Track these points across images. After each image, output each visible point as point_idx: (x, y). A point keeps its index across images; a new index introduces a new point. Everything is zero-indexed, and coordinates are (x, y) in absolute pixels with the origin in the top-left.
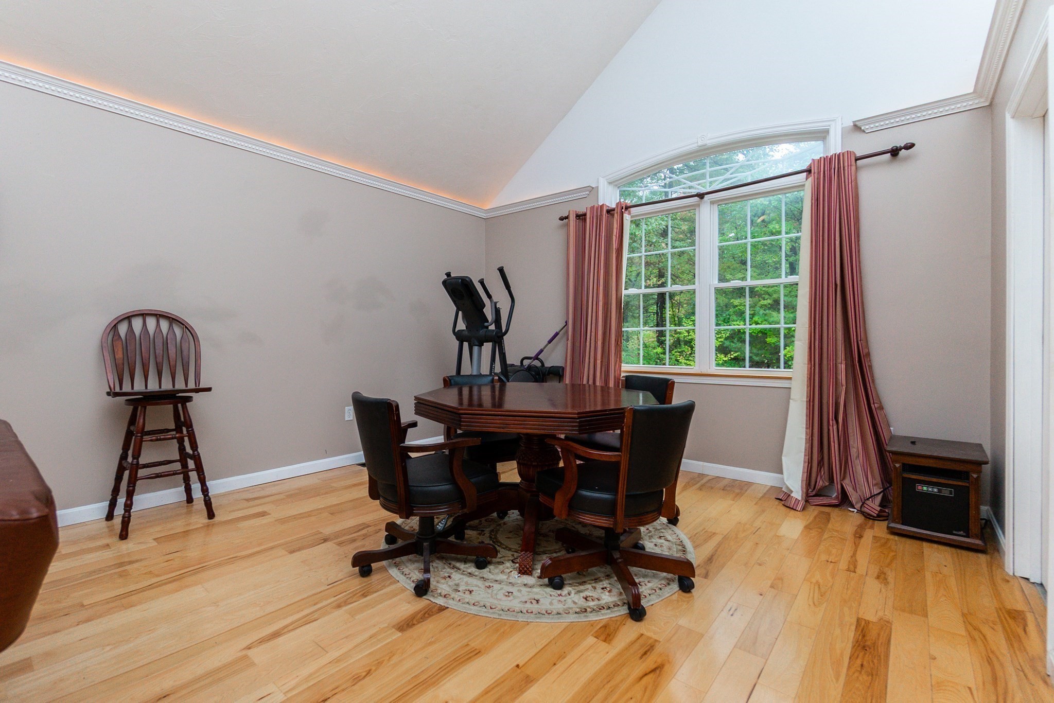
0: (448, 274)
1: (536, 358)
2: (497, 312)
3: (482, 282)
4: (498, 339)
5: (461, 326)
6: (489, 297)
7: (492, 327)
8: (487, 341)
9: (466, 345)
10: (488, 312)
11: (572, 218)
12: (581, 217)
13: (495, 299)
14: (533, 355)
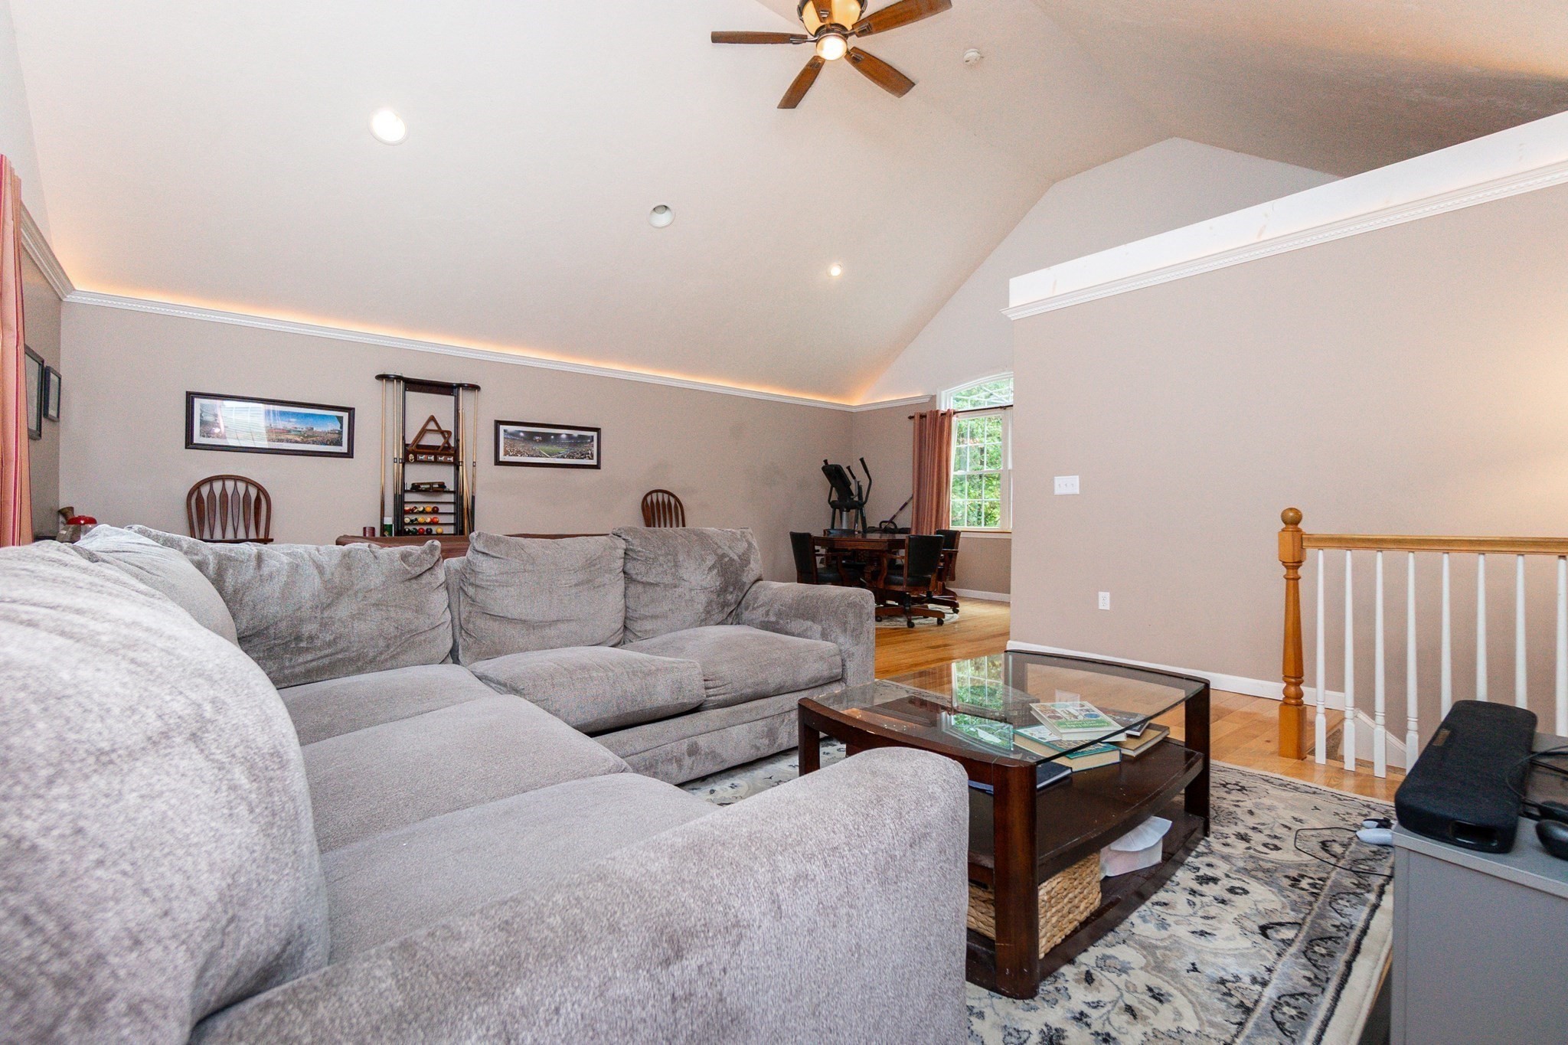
0: (826, 461)
1: (891, 521)
2: (860, 488)
3: (849, 468)
4: (859, 506)
5: (835, 497)
6: (854, 478)
7: (856, 499)
8: (853, 508)
9: (837, 511)
10: (853, 488)
11: (917, 418)
12: (923, 416)
13: (858, 480)
14: (888, 519)
